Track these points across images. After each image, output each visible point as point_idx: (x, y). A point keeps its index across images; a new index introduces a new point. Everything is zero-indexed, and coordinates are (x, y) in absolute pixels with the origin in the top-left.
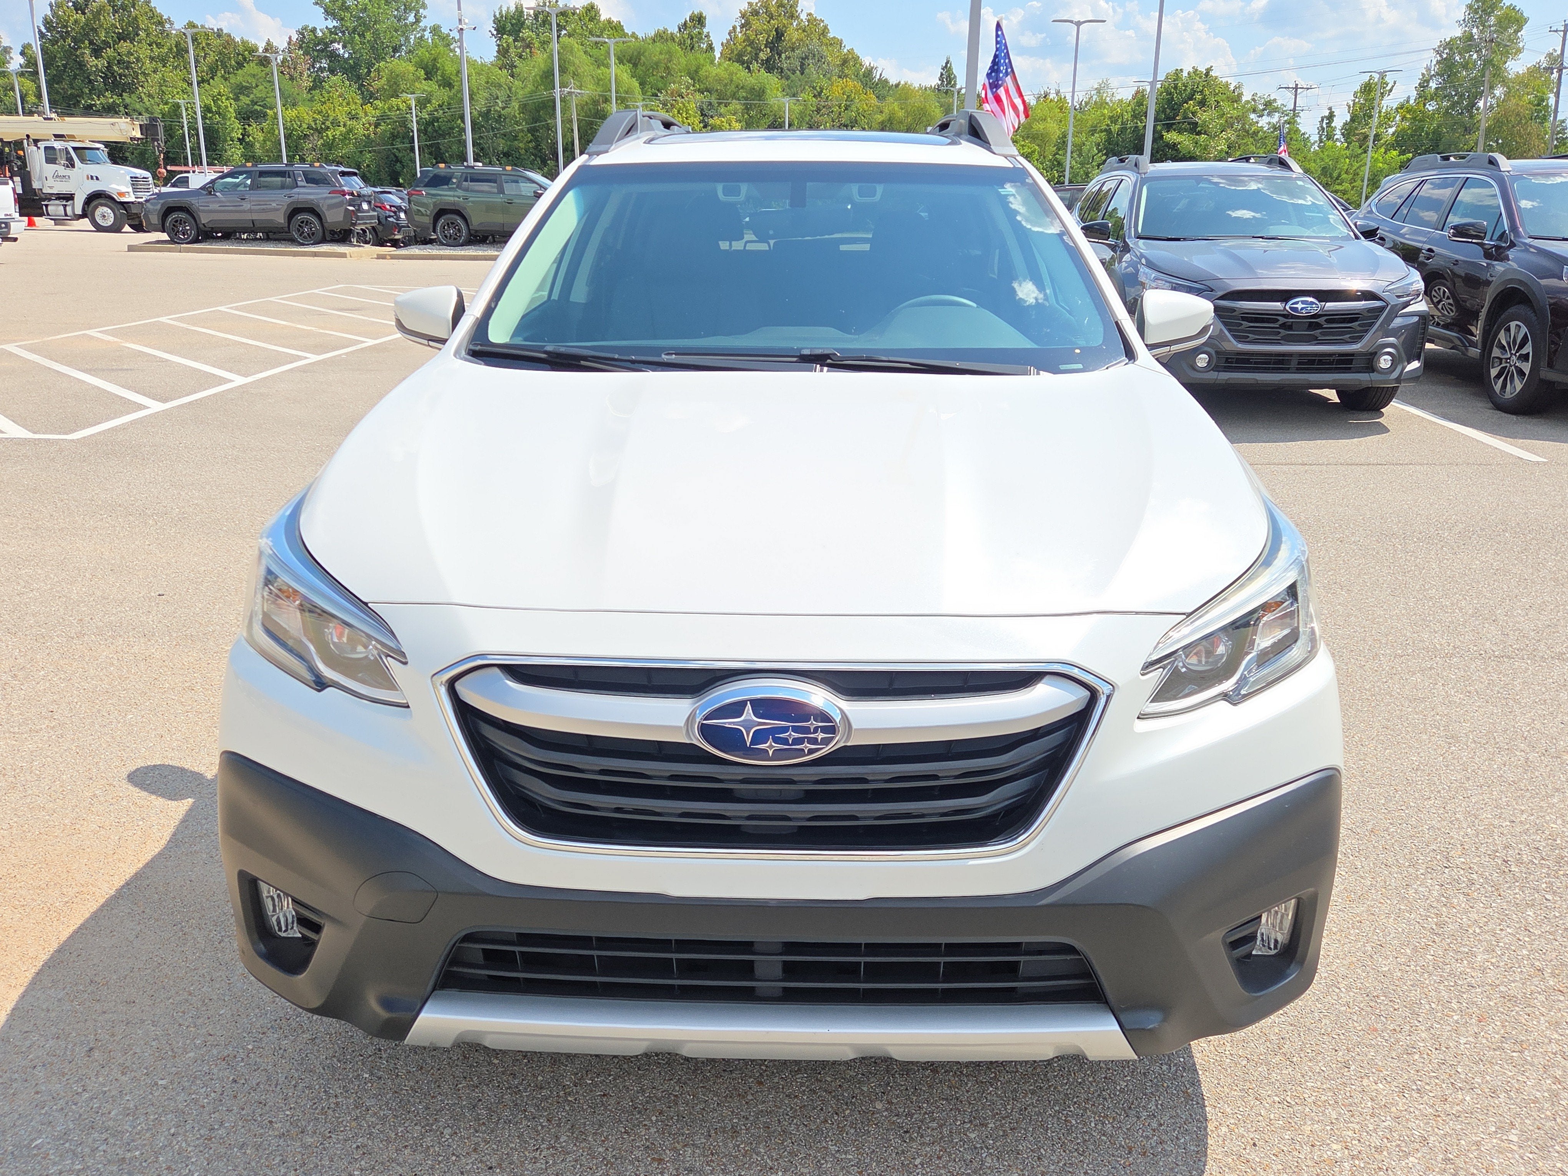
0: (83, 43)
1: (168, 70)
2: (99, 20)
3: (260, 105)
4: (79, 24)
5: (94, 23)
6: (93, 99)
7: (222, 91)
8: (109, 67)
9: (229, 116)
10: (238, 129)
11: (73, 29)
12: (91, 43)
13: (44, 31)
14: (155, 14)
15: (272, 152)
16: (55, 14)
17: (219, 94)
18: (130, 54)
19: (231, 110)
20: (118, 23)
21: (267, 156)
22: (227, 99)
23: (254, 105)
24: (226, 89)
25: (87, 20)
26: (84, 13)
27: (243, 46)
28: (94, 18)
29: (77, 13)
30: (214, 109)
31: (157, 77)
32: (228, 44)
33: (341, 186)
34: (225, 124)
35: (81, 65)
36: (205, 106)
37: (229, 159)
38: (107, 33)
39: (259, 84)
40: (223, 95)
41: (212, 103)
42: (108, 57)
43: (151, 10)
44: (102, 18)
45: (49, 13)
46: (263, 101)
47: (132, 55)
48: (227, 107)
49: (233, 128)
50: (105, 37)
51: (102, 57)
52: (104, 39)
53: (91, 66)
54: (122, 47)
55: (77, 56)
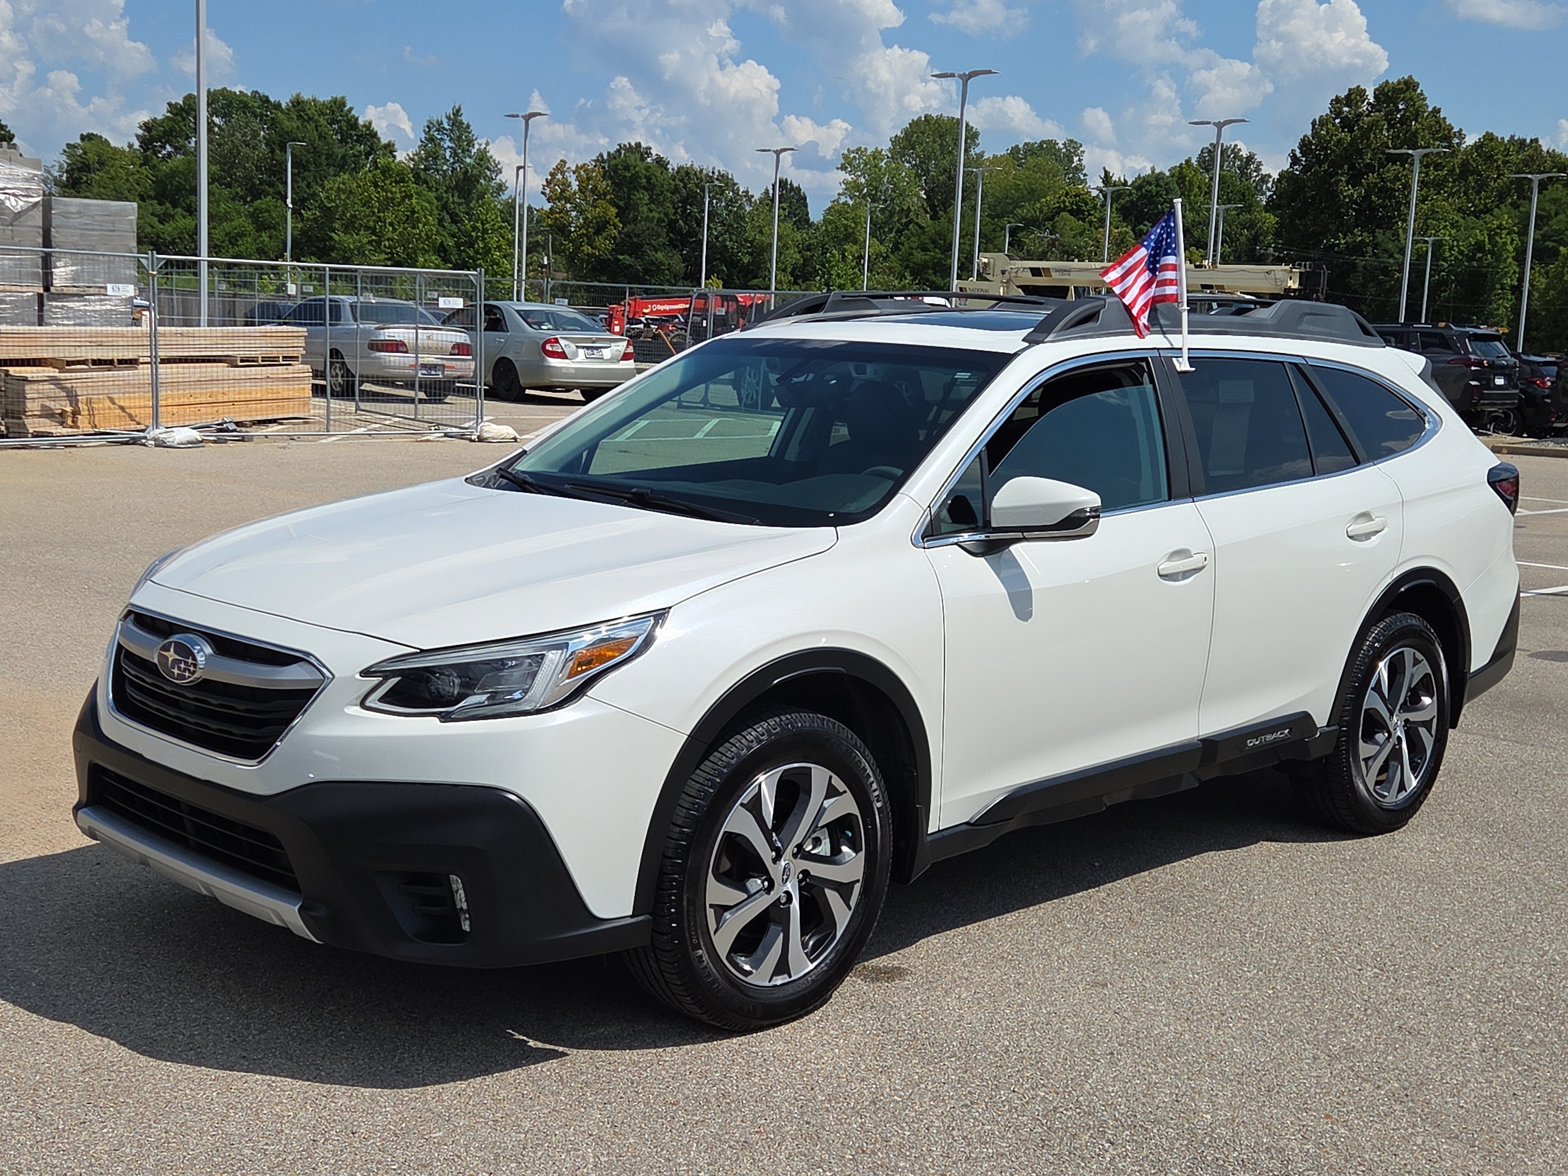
0: (1342, 168)
1: (1440, 198)
2: (1368, 139)
3: (1554, 241)
4: (1342, 145)
5: (1361, 143)
6: (1337, 238)
7: (1504, 222)
8: (1367, 197)
9: (1505, 256)
10: (1515, 272)
11: (1333, 151)
12: (1352, 167)
13: (1299, 155)
14: (1443, 126)
15: (1554, 304)
16: (1315, 133)
17: (1500, 227)
18: (1397, 179)
19: (1510, 248)
20: (1390, 142)
21: (1545, 310)
22: (1508, 234)
23: (1545, 241)
24: (1510, 221)
25: (1352, 139)
26: (1351, 131)
27: (1552, 162)
28: (1362, 136)
29: (1343, 131)
30: (1488, 247)
31: (1425, 207)
32: (1532, 159)
33: (1467, 352)
34: (1498, 267)
35: (1333, 195)
36: (1476, 243)
37: (1492, 314)
38: (1374, 154)
39: (1561, 211)
40: (1505, 228)
41: (1486, 240)
42: (1368, 184)
43: (1438, 122)
44: (1372, 136)
45: (1309, 133)
46: (1560, 235)
47: (1400, 180)
48: (1505, 244)
49: (1506, 273)
50: (1370, 159)
51: (1361, 184)
52: (1368, 161)
53: (1345, 197)
54: (1388, 171)
55: (1331, 185)
